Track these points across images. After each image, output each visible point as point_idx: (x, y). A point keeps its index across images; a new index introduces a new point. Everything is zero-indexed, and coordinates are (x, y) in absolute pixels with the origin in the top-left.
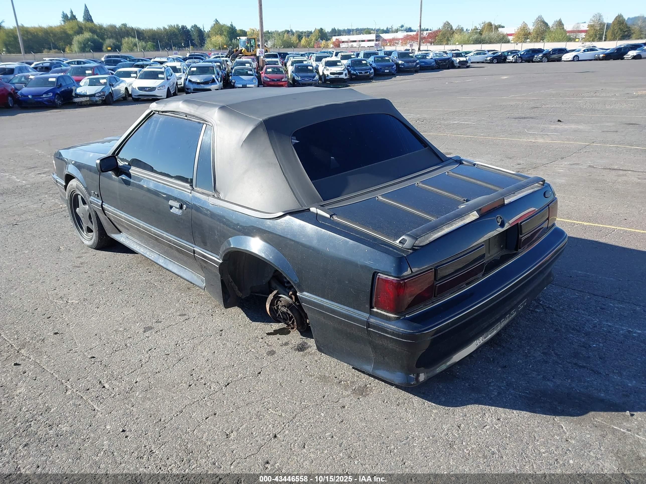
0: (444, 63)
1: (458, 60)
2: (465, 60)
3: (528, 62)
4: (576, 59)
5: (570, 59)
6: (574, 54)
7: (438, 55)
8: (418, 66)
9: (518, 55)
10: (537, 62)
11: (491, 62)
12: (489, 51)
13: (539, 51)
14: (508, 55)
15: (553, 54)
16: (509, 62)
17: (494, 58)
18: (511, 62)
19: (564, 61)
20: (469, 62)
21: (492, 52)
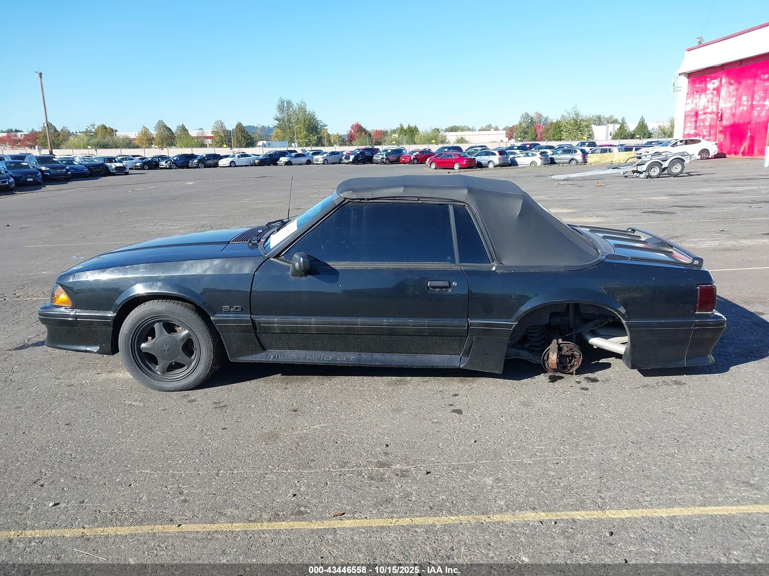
0: (98, 170)
1: (114, 165)
2: (123, 166)
3: (182, 168)
4: (232, 164)
5: (227, 165)
6: (230, 159)
7: (86, 160)
8: (69, 173)
9: (171, 160)
10: (193, 168)
11: (142, 168)
12: (134, 156)
13: (193, 156)
14: (159, 161)
15: (208, 160)
16: (162, 168)
17: (145, 164)
18: (165, 168)
19: (221, 167)
20: (128, 168)
21: (139, 158)
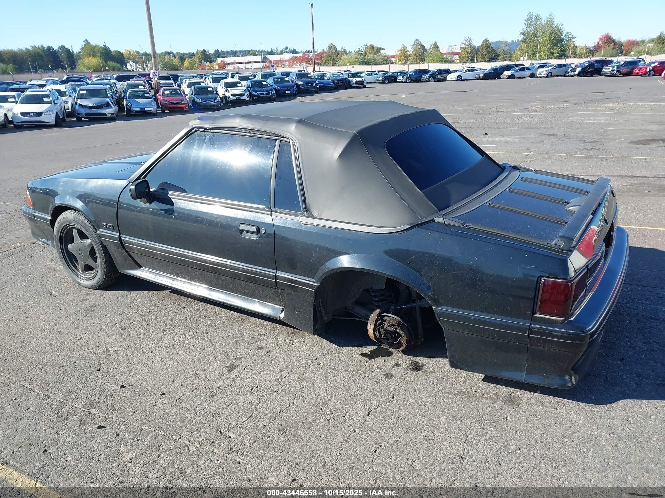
0: (342, 84)
1: (354, 80)
2: (361, 80)
3: (417, 82)
4: (459, 78)
5: (454, 79)
6: (457, 74)
7: (335, 75)
8: (317, 87)
9: (407, 75)
10: (425, 82)
11: (383, 82)
12: (379, 72)
13: (426, 71)
14: (398, 75)
15: (438, 74)
16: (399, 82)
17: (385, 78)
18: (402, 82)
19: (449, 81)
20: (365, 82)
21: (383, 73)
